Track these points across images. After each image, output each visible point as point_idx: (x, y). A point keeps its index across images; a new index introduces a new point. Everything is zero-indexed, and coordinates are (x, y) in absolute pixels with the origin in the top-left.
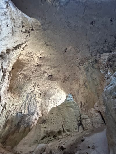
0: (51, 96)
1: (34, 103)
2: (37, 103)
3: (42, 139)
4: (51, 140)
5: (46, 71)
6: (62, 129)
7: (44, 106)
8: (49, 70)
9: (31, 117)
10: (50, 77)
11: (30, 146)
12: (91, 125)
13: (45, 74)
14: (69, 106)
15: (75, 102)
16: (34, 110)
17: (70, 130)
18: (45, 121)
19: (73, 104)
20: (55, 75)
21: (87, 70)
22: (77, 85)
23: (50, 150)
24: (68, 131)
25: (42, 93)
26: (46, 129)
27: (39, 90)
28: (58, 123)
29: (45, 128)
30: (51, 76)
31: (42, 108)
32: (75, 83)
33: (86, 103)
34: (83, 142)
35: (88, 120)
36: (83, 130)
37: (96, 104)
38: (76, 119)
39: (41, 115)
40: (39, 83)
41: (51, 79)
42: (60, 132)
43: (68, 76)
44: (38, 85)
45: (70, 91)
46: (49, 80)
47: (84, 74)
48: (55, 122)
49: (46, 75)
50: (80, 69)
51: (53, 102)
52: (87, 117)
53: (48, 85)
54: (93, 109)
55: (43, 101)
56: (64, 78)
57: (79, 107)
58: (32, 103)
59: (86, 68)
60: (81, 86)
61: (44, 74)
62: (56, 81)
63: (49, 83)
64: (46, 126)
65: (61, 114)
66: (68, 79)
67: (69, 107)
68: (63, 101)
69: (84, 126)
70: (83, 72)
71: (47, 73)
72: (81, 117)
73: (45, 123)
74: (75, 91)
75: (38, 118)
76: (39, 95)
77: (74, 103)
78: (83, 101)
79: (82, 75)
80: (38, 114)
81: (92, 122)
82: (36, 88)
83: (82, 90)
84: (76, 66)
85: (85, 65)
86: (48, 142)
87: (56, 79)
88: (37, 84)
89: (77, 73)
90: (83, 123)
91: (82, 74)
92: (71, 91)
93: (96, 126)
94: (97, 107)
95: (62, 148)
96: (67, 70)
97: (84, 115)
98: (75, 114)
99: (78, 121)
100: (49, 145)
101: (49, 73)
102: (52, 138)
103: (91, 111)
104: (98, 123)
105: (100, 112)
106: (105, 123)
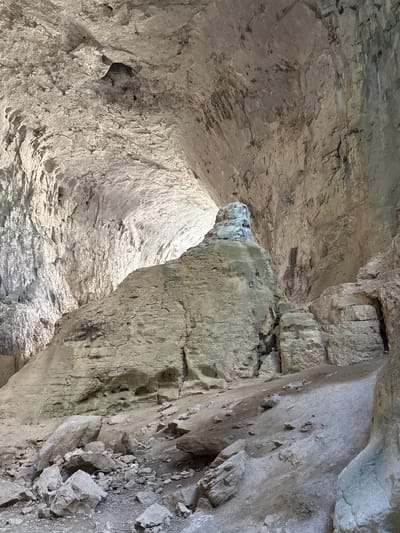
0: (124, 207)
1: (27, 242)
2: (46, 245)
3: (84, 400)
4: (126, 405)
5: (93, 29)
6: (178, 365)
7: (85, 262)
8: (115, 19)
9: (19, 311)
10: (123, 80)
11: (29, 420)
12: (318, 354)
13: (81, 52)
14: (225, 265)
15: (263, 250)
16: (29, 277)
17: (219, 368)
18: (97, 330)
19: (249, 260)
20: (154, 67)
21: (375, 50)
22: (290, 151)
23: (121, 436)
24: (209, 371)
25: (72, 183)
26: (100, 365)
27: (51, 165)
28: (163, 340)
29: (97, 357)
30: (128, 70)
31: (74, 270)
32: (282, 140)
33: (317, 259)
34: (269, 412)
35: (311, 332)
36: (280, 370)
37: (372, 266)
38: (251, 329)
39: (70, 304)
40: (48, 120)
41: (129, 95)
42: (167, 377)
43: (247, 83)
44: (37, 133)
45: (242, 190)
46: (112, 100)
47: (355, 77)
48: (146, 334)
49: (89, 58)
50: (334, 38)
51: (137, 244)
52: (310, 321)
53: (108, 136)
54: (349, 288)
55: (79, 232)
56: (216, 98)
57: (276, 272)
58: (15, 243)
59: (377, 37)
60: (312, 162)
61: (74, 48)
62: (157, 118)
63: (111, 121)
64: (102, 351)
65: (182, 303)
66: (237, 108)
67: (224, 270)
68: (195, 238)
69: (286, 355)
70: (347, 64)
71: (99, 47)
72: (278, 318)
73: (92, 340)
74: (274, 189)
75: (54, 318)
76: (55, 199)
77: (253, 251)
78: (305, 247)
79: (339, 86)
80: (53, 297)
81: (327, 343)
82: (27, 150)
83: (315, 186)
84: (310, 12)
85: (370, 11)
86: (113, 411)
87: (164, 101)
88: (29, 121)
89: (309, 63)
90: (282, 344)
91: (338, 76)
92: (248, 187)
93: (342, 358)
94: (374, 277)
95: (174, 431)
96: (242, 37)
97: (296, 313)
98: (251, 305)
99: (262, 336)
100: (114, 419)
101: (115, 49)
102: (130, 396)
103: (335, 296)
104: (353, 346)
105: (376, 303)
106: (386, 348)
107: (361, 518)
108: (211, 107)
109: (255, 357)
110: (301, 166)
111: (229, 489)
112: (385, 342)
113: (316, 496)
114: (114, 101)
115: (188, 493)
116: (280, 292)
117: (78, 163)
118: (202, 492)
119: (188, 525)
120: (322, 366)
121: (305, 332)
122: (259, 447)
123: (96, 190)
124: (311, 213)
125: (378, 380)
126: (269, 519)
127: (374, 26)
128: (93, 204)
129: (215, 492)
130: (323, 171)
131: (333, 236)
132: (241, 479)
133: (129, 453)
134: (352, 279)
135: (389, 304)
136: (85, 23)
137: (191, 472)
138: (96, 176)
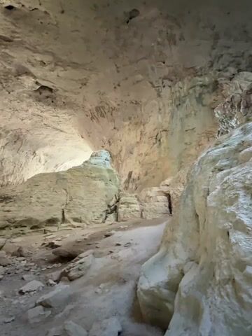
0: (38, 146)
4: (23, 234)
5: (32, 70)
6: (60, 217)
8: (47, 68)
10: (46, 93)
12: (137, 215)
13: (24, 77)
14: (94, 175)
15: (115, 171)
17: (83, 219)
18: (10, 198)
19: (107, 174)
20: (66, 91)
21: (178, 103)
22: (133, 134)
23: (17, 248)
24: (76, 220)
25: (8, 132)
28: (51, 205)
29: (8, 211)
30: (51, 90)
32: (129, 129)
33: (142, 177)
34: (108, 238)
35: (135, 205)
36: (117, 220)
37: (167, 181)
38: (104, 203)
41: (49, 100)
42: (52, 222)
43: (115, 105)
45: (107, 146)
47: (167, 111)
48: (41, 202)
50: (159, 95)
51: (43, 162)
52: (135, 201)
53: (34, 115)
54: (156, 189)
56: (98, 109)
57: (120, 180)
59: (179, 99)
60: (144, 140)
61: (19, 75)
62: (64, 111)
63: (36, 108)
64: (12, 208)
65: (65, 190)
66: (109, 114)
67: (92, 178)
68: (78, 162)
69: (121, 214)
70: (164, 106)
71: (35, 77)
72: (119, 199)
73: (6, 203)
74: (124, 147)
77: (109, 171)
78: (137, 171)
81: (143, 210)
83: (144, 148)
84: (149, 84)
85: (177, 89)
86: (15, 236)
87: (67, 105)
89: (146, 103)
90: (119, 210)
91: (160, 109)
92: (110, 145)
93: (149, 216)
94: (168, 186)
95: (52, 246)
96: (115, 88)
97: (128, 197)
98: (105, 193)
99: (109, 206)
100: (14, 240)
101: (44, 80)
102: (27, 230)
103: (149, 192)
104: (155, 212)
105: (168, 196)
106: (171, 213)
107: (152, 284)
108: (95, 111)
109: (104, 214)
110: (138, 140)
111: (80, 272)
112: (171, 211)
113: (129, 275)
114: (40, 101)
115: (56, 274)
116: (121, 188)
117: (13, 124)
118: (65, 274)
119: (53, 290)
120: (139, 219)
121: (132, 205)
122: (101, 253)
123: (22, 137)
124: (141, 159)
125: (166, 226)
126: (102, 286)
127: (178, 94)
128: (19, 143)
129: (72, 274)
130: (148, 143)
131: (150, 169)
132: (89, 268)
133: (21, 256)
134: (158, 186)
135: (173, 196)
136: (28, 66)
137: (60, 264)
138: (23, 131)
